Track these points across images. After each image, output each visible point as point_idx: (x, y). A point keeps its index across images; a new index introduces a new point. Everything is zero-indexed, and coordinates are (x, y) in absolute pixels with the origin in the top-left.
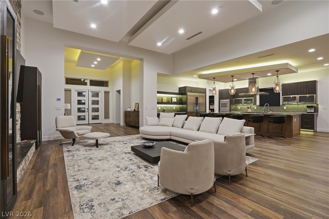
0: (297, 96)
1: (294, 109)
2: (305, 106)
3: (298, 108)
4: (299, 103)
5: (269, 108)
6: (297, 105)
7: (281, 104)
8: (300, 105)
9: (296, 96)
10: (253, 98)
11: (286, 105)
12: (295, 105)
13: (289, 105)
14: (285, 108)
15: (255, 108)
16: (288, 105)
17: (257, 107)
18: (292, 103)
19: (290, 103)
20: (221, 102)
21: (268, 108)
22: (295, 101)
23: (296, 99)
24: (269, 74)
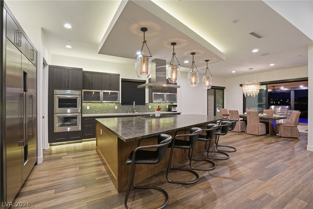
0: (165, 94)
14: (150, 107)
17: (118, 107)
20: (55, 96)
24: (186, 62)
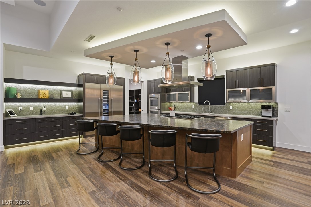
0: (248, 90)
1: (244, 110)
2: (259, 105)
3: (249, 109)
4: (250, 101)
5: (211, 108)
6: (247, 103)
7: (225, 102)
8: (251, 103)
9: (246, 89)
10: (189, 92)
11: (232, 103)
12: (244, 104)
13: (237, 103)
14: (231, 108)
15: (193, 107)
16: (235, 103)
17: (195, 106)
18: (240, 101)
19: (237, 100)
20: (150, 98)
21: (208, 107)
22: (245, 98)
23: (245, 95)
24: (199, 47)
